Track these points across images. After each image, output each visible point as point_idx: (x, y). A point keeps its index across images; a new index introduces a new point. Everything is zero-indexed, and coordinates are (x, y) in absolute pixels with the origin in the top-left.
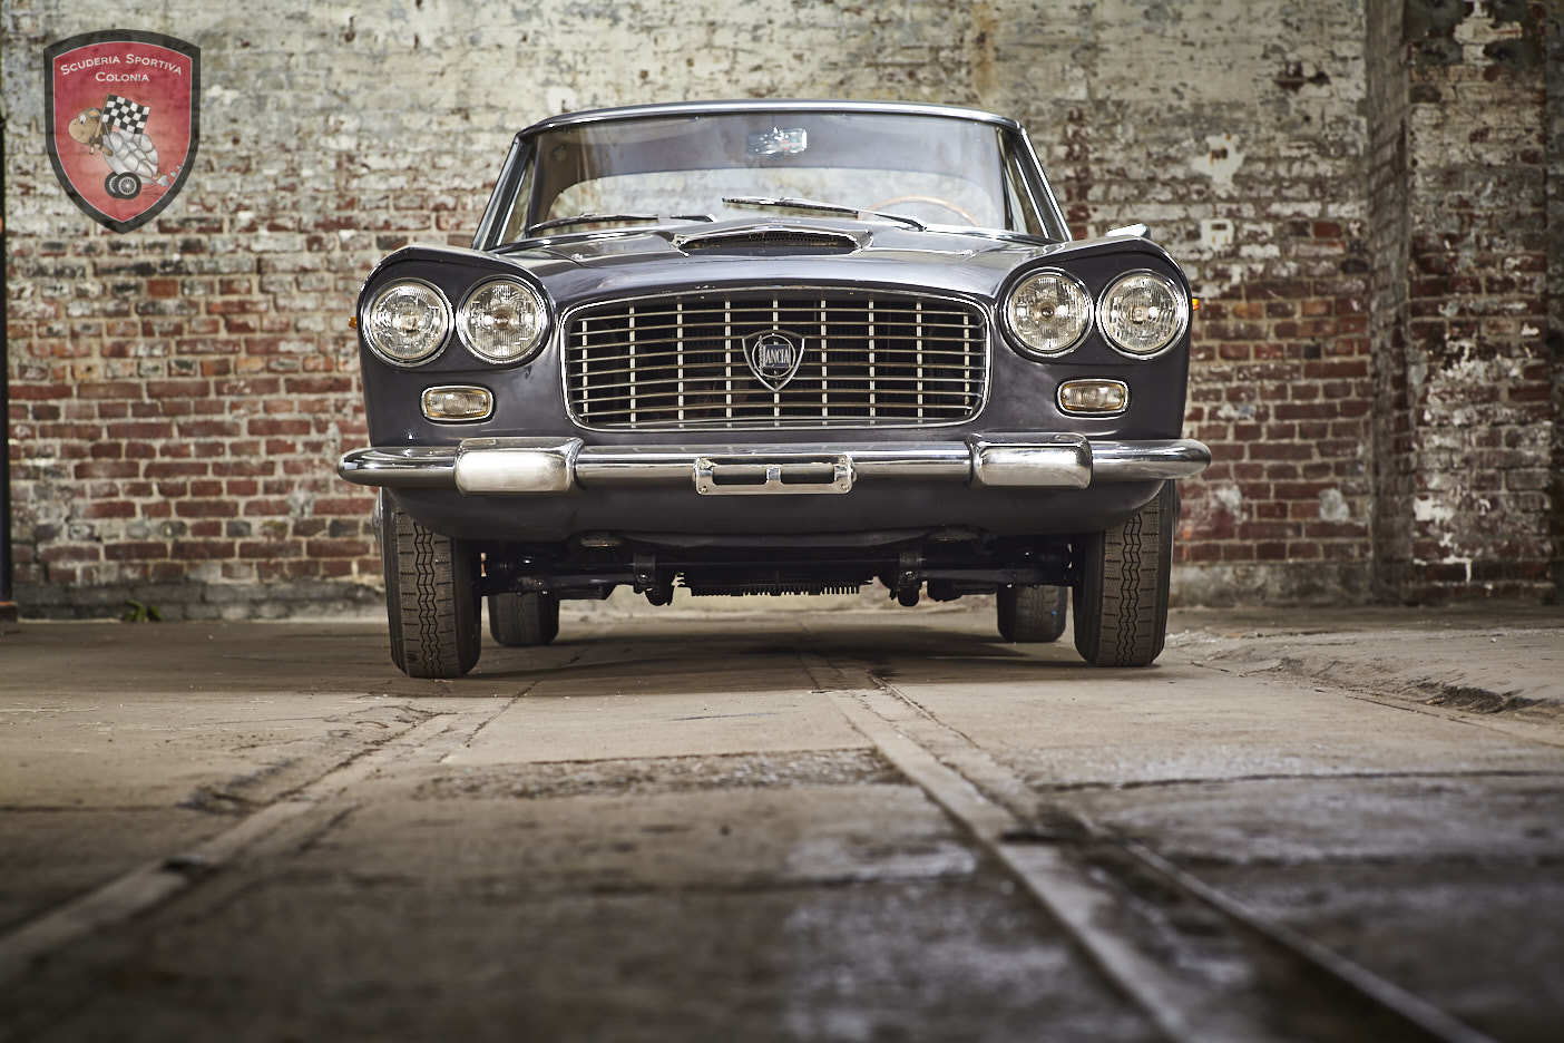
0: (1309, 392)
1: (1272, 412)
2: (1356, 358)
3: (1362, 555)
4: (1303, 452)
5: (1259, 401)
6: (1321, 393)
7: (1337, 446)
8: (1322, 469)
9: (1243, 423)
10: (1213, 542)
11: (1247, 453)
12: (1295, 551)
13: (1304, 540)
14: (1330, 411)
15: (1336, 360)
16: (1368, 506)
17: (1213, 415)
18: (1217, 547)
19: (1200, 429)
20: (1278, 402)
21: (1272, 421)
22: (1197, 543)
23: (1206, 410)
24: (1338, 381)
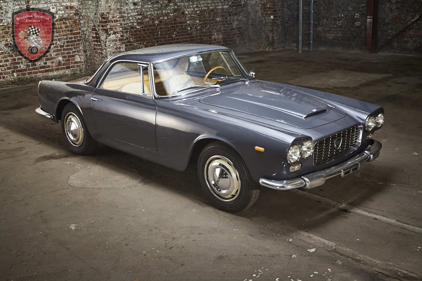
0: (71, 38)
1: (66, 42)
2: (78, 31)
3: (82, 66)
4: (72, 49)
5: (63, 40)
6: (73, 38)
7: (77, 47)
8: (75, 52)
9: (61, 45)
10: (58, 67)
11: (62, 50)
12: (72, 67)
13: (73, 65)
14: (75, 41)
15: (75, 32)
16: (82, 57)
17: (56, 44)
18: (59, 68)
19: (54, 46)
20: (67, 40)
21: (66, 44)
22: (56, 68)
23: (55, 43)
24: (76, 35)
